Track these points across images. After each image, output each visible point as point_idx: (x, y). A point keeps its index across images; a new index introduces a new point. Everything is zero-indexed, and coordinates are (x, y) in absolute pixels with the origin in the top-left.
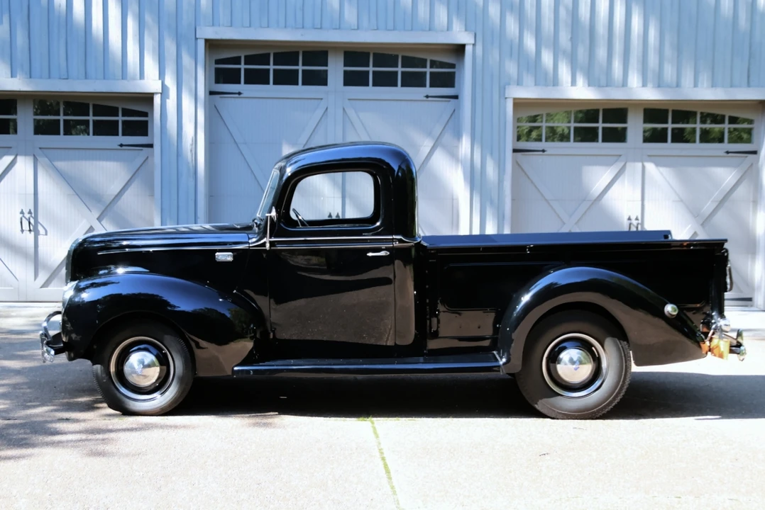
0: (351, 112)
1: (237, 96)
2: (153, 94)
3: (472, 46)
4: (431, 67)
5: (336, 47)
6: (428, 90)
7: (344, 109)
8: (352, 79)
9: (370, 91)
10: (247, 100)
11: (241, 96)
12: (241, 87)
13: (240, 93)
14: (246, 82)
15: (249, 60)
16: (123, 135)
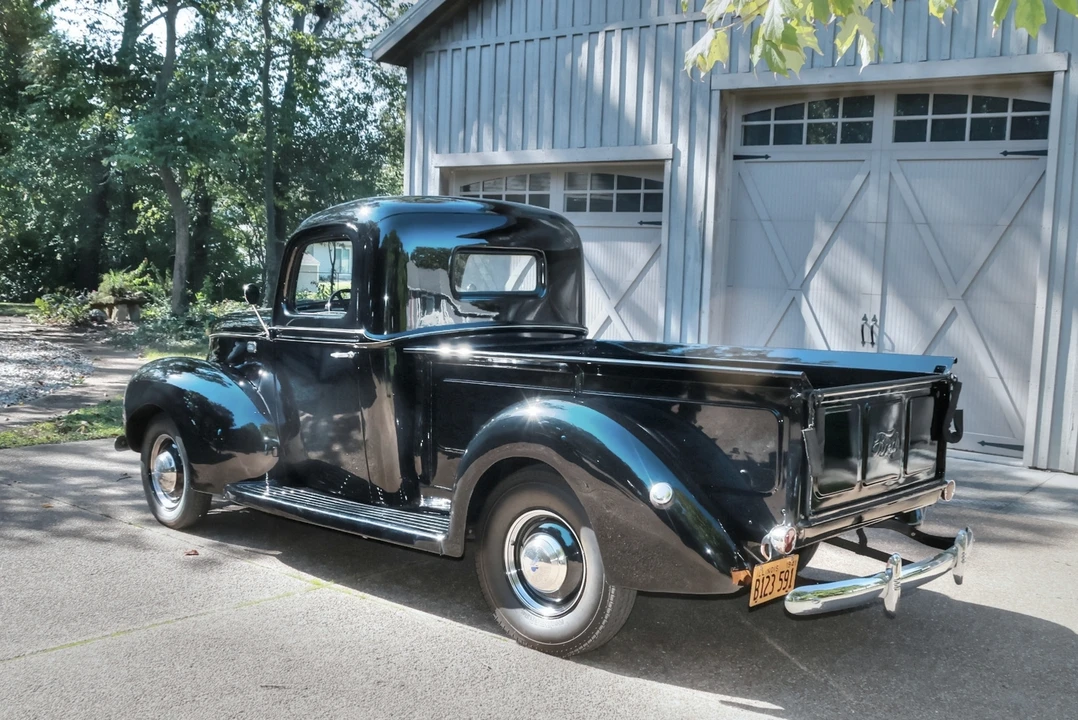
0: (899, 178)
1: (764, 160)
2: (663, 160)
3: (1063, 73)
4: (1014, 110)
5: (885, 87)
6: (1008, 144)
7: (891, 174)
8: (906, 133)
9: (927, 148)
10: (776, 165)
11: (769, 159)
12: (770, 149)
13: (767, 157)
14: (776, 142)
15: (781, 113)
16: (645, 210)
